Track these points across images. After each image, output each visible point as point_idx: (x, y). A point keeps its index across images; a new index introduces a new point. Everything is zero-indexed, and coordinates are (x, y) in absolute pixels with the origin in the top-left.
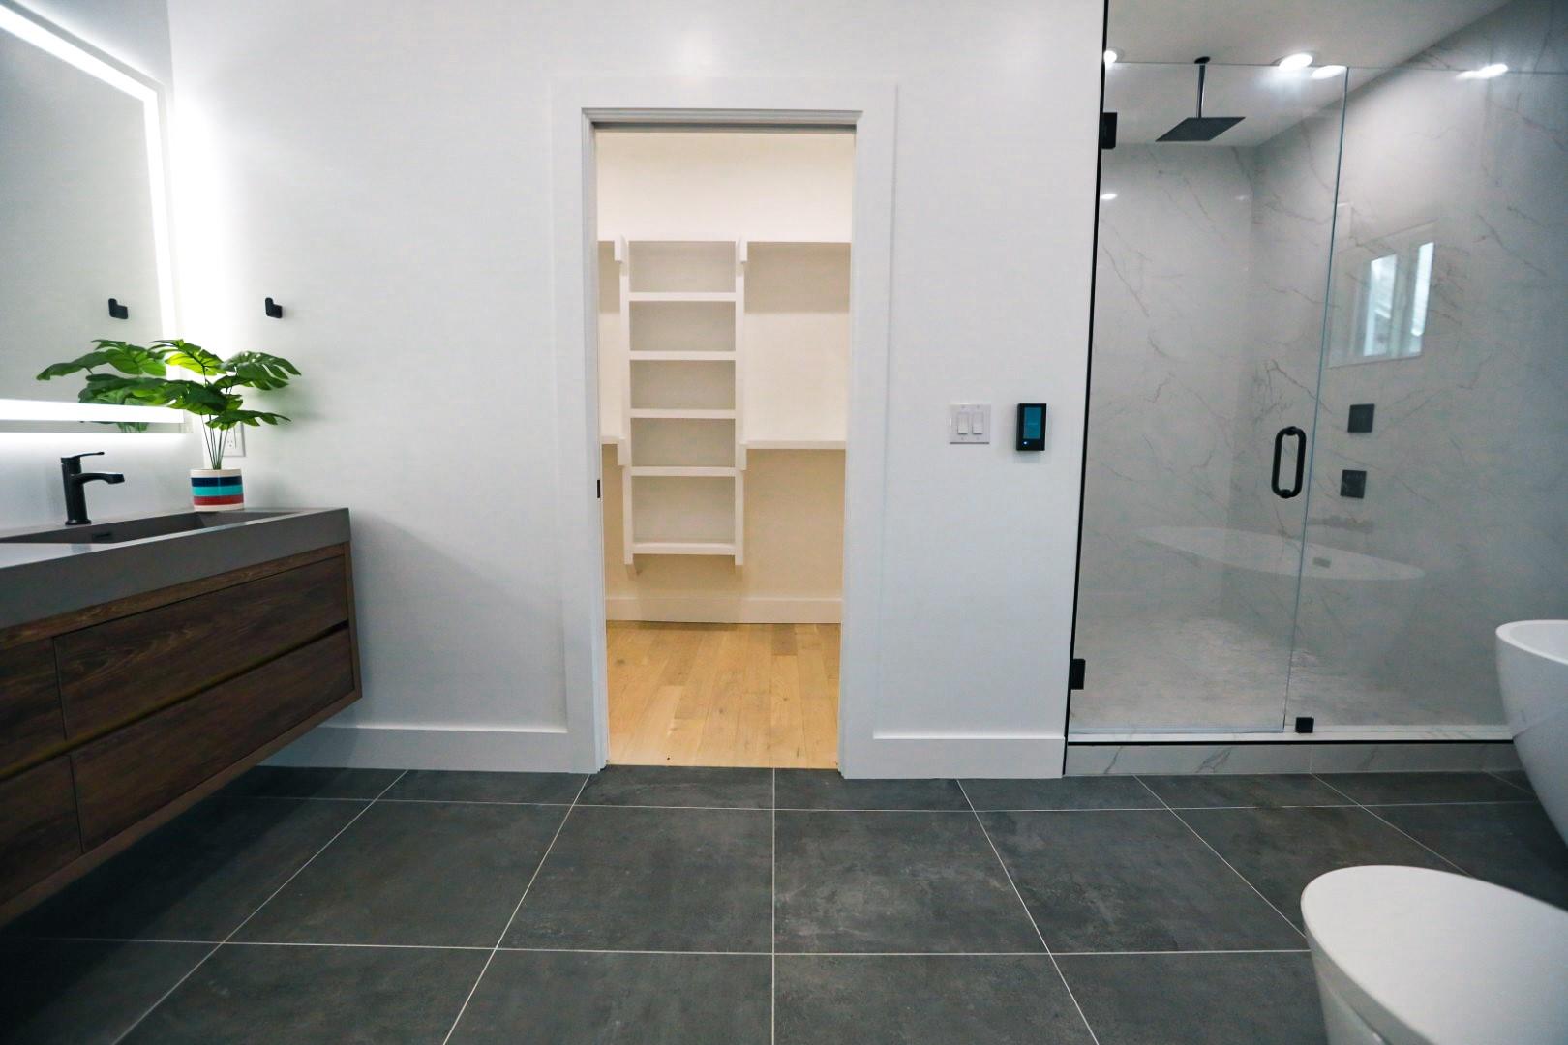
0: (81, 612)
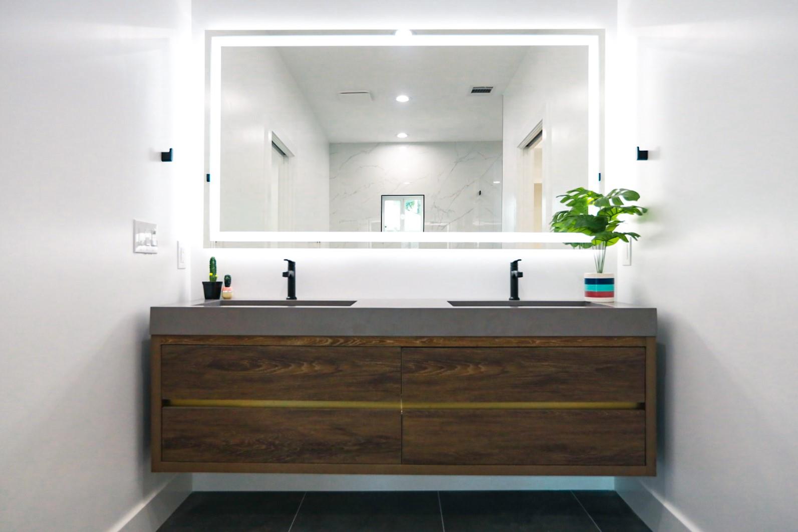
0: (417, 338)
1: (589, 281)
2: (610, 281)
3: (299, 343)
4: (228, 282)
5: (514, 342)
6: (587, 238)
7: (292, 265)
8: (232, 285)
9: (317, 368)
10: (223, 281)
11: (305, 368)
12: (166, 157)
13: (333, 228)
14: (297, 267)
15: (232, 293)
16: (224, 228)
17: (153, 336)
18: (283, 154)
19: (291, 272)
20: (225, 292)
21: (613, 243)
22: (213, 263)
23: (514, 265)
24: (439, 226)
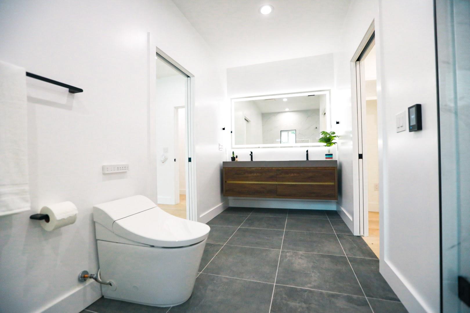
0: (280, 167)
1: (326, 155)
2: (332, 155)
3: (254, 169)
4: (237, 157)
5: (302, 168)
6: (325, 144)
7: (252, 153)
8: (238, 157)
9: (258, 174)
10: (236, 157)
11: (255, 174)
12: (224, 129)
13: (264, 143)
14: (253, 153)
15: (238, 160)
16: (236, 144)
17: (223, 168)
18: (247, 121)
19: (251, 154)
20: (236, 159)
21: (332, 145)
22: (233, 153)
23: (307, 151)
24: (302, 140)
